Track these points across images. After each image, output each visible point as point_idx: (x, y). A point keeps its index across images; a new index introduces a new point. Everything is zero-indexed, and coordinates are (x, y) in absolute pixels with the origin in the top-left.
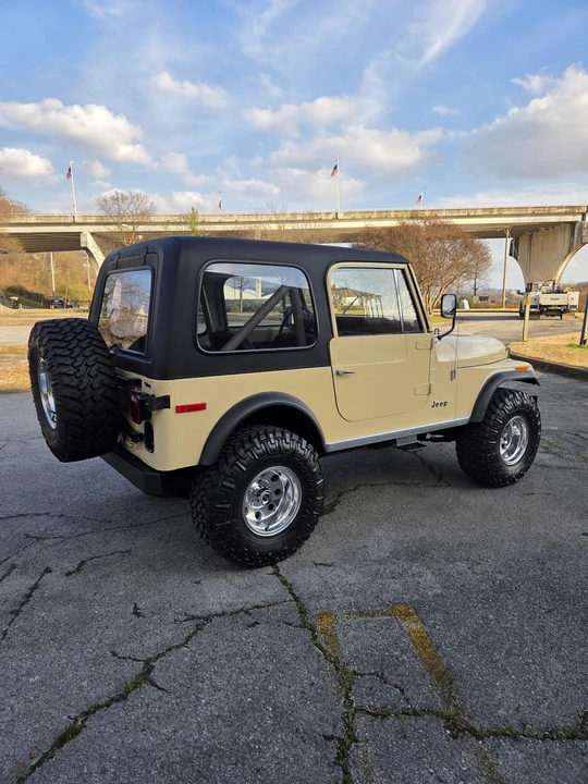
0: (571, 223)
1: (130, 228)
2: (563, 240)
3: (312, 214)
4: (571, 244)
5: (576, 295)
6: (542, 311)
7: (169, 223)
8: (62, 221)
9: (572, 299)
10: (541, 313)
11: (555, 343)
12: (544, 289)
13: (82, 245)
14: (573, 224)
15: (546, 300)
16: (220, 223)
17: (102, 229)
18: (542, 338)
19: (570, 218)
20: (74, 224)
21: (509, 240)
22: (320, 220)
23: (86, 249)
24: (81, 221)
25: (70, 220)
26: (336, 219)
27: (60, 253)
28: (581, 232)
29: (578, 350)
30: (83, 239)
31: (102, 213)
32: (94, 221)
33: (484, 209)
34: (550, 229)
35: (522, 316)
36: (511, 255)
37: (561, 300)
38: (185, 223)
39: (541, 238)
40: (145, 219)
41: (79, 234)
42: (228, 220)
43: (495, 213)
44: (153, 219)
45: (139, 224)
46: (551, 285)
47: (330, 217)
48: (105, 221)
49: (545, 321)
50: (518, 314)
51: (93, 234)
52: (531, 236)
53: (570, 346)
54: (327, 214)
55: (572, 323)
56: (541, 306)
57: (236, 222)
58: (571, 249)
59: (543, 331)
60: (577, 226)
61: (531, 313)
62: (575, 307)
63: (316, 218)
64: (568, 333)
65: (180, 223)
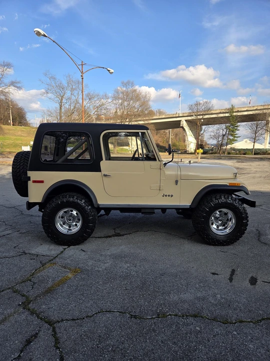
1: (201, 117)
7: (220, 113)
13: (181, 126)
17: (189, 118)
20: (179, 117)
23: (182, 127)
24: (182, 115)
25: (177, 115)
27: (175, 129)
30: (181, 123)
31: (190, 111)
32: (187, 115)
38: (227, 113)
40: (209, 112)
41: (180, 121)
42: (251, 109)
44: (213, 112)
45: (205, 115)
48: (191, 114)
51: (186, 121)
57: (256, 110)
65: (225, 113)
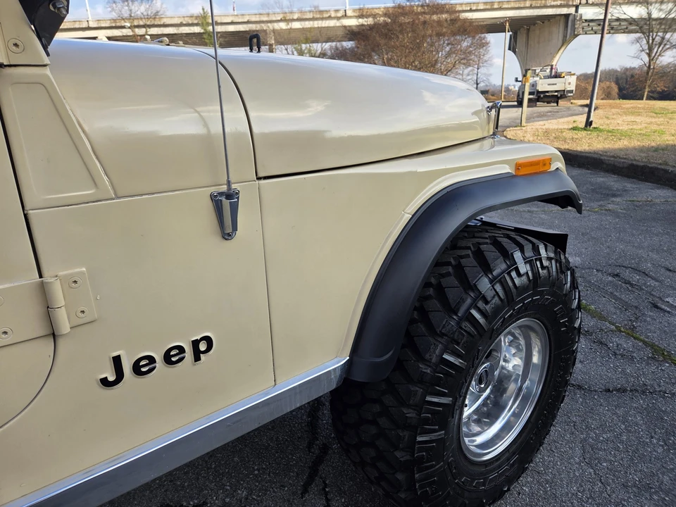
0: (565, 15)
2: (558, 32)
3: (321, 12)
4: (565, 36)
5: (573, 80)
6: (540, 97)
7: (181, 25)
8: (77, 26)
9: (570, 83)
10: (538, 99)
11: (556, 127)
12: (542, 74)
14: (567, 16)
15: (543, 86)
16: (232, 23)
17: (116, 33)
18: (541, 123)
19: (564, 11)
20: (89, 28)
21: (508, 34)
22: (330, 18)
24: (95, 26)
25: (85, 25)
26: (345, 16)
28: (574, 24)
29: (584, 133)
31: (114, 16)
32: (107, 25)
33: (485, 3)
34: (546, 22)
35: (520, 104)
36: (509, 49)
37: (558, 85)
38: (197, 25)
39: (537, 32)
40: (157, 22)
42: (240, 20)
43: (496, 6)
44: (166, 21)
45: (150, 26)
46: (548, 71)
47: (340, 14)
48: (118, 24)
49: (542, 108)
50: (516, 103)
52: (528, 30)
53: (574, 129)
54: (337, 11)
55: (568, 109)
56: (538, 92)
57: (248, 22)
58: (565, 41)
59: (541, 116)
60: (571, 18)
61: (530, 100)
62: (571, 91)
63: (326, 15)
64: (567, 116)
65: (192, 25)
